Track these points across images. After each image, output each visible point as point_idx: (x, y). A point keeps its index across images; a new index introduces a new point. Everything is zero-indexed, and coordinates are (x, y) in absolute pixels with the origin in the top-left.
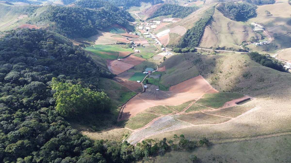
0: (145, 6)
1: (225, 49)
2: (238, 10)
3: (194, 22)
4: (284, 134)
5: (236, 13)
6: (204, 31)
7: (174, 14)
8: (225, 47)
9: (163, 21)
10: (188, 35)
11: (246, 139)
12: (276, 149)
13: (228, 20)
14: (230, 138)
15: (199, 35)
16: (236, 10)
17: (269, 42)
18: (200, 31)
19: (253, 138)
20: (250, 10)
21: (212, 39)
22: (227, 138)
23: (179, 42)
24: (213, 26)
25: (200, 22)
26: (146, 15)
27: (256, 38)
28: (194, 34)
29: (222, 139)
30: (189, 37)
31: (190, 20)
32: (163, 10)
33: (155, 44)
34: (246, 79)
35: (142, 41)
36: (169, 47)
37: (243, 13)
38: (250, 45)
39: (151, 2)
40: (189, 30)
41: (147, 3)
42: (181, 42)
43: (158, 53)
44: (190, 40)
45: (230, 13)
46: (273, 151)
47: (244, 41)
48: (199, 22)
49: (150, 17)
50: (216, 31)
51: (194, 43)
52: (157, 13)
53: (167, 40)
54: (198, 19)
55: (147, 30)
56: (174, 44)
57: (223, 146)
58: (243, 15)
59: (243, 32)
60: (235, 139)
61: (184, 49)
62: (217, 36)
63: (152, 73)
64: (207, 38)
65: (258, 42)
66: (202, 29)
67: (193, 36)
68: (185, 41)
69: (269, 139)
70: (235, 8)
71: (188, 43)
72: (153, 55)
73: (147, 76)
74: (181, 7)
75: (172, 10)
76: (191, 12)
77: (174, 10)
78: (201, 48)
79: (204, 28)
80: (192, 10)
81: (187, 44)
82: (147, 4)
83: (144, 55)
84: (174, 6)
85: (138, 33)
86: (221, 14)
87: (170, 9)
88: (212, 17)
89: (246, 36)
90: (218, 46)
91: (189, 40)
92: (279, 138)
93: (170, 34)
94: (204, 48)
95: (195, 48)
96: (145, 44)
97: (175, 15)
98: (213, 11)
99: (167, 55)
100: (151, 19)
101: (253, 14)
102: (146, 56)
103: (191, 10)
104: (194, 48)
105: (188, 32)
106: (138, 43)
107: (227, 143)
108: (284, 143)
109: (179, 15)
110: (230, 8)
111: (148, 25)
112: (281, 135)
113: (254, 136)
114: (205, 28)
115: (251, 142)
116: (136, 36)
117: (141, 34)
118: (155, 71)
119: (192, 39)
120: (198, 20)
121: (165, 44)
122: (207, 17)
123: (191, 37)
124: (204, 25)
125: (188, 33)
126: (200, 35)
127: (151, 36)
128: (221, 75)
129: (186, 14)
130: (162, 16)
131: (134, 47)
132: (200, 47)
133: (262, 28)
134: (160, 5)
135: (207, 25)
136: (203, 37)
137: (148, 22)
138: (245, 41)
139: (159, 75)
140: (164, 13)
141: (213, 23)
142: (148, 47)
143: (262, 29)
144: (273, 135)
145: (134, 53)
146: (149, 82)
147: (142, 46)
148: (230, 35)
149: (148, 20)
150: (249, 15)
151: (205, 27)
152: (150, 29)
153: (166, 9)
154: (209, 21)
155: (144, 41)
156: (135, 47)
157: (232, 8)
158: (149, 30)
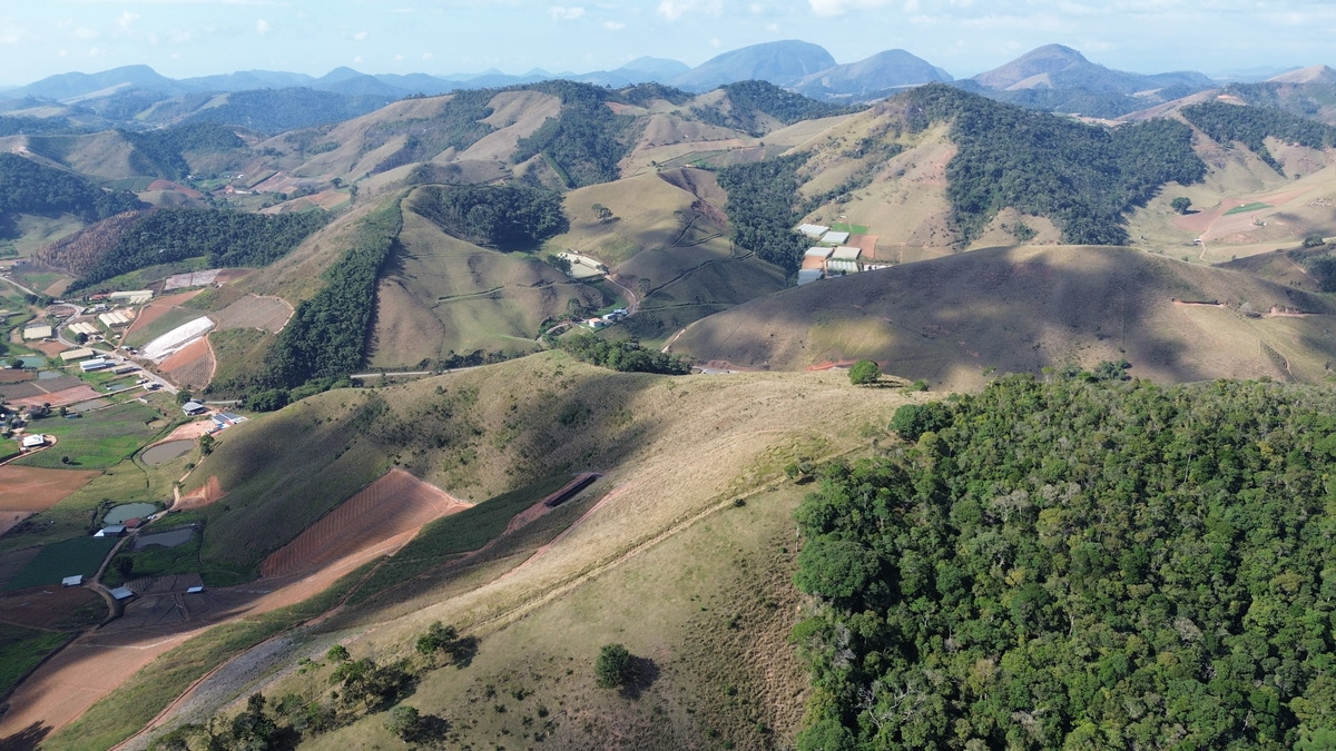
0: (49, 232)
1: (482, 359)
2: (496, 208)
3: (322, 270)
4: (702, 515)
5: (491, 223)
6: (375, 300)
7: (218, 250)
8: (478, 352)
9: (167, 288)
10: (306, 327)
11: (591, 574)
12: (686, 570)
13: (465, 246)
14: (535, 596)
15: (355, 318)
16: (490, 211)
17: (634, 312)
18: (359, 303)
19: (612, 565)
20: (540, 208)
21: (420, 327)
22: (525, 600)
23: (267, 361)
24: (412, 277)
25: (352, 267)
26: (58, 271)
27: (584, 304)
28: (332, 319)
29: (507, 609)
30: (313, 332)
31: (300, 265)
32: (152, 239)
33: (138, 394)
34: (575, 427)
35: (55, 395)
36: (220, 395)
37: (516, 218)
38: (571, 331)
39: (77, 213)
40: (307, 305)
41: (57, 217)
42: (279, 363)
43: (169, 428)
44: (321, 348)
45: (469, 224)
46: (678, 578)
47: (546, 321)
48: (343, 266)
49: (84, 279)
50: (429, 295)
51: (345, 357)
52: (123, 254)
53: (203, 365)
54: (337, 256)
55: (83, 338)
56: (245, 377)
57: (515, 631)
58: (521, 227)
59: (534, 288)
60: (554, 592)
61: (304, 387)
62: (436, 316)
63: (151, 526)
64: (395, 326)
65: (596, 316)
66: (367, 293)
67: (331, 328)
68: (296, 352)
69: (662, 548)
70: (481, 202)
71: (313, 359)
72: (140, 444)
73: (121, 543)
74: (244, 219)
75: (204, 235)
76: (303, 236)
77: (211, 233)
78: (379, 375)
79: (373, 290)
80: (304, 227)
81: (309, 364)
82: (55, 223)
83: (81, 454)
84: (212, 215)
85: (29, 359)
86: (431, 230)
87: (194, 232)
88: (395, 241)
89: (549, 299)
90: (453, 352)
91: (318, 347)
92: (688, 533)
93: (215, 337)
94: (394, 370)
95: (352, 377)
96: (82, 405)
97: (226, 254)
98: (396, 219)
99: (219, 429)
100: (93, 288)
101: (553, 220)
102: (100, 454)
103: (297, 228)
104: (348, 377)
105: (301, 312)
106: (39, 402)
107: (526, 616)
108: (705, 542)
109: (246, 253)
110: (463, 206)
111: (83, 313)
112: (695, 523)
113: (614, 558)
114: (376, 289)
115: (609, 578)
116: (18, 375)
117: (48, 359)
118: (166, 512)
119: (329, 340)
120: (337, 258)
121: (200, 383)
122: (378, 243)
123: (325, 331)
124: (372, 276)
125: (304, 319)
126: (361, 320)
127: (108, 362)
128: (481, 444)
129: (278, 244)
130: (157, 267)
131: (15, 426)
132: (373, 370)
133: (598, 267)
134: (133, 219)
135: (386, 276)
136: (377, 326)
137: (78, 304)
138: (550, 320)
139: (191, 527)
140: (161, 251)
141: (409, 264)
142: (98, 411)
143: (597, 272)
144: (671, 532)
145: (21, 453)
146: (136, 568)
147: (64, 413)
148: (487, 302)
149: (76, 293)
150: (540, 227)
151: (376, 282)
152: (94, 330)
153: (172, 231)
154: (391, 259)
155: (73, 390)
156: (21, 424)
157: (471, 206)
158: (94, 336)
